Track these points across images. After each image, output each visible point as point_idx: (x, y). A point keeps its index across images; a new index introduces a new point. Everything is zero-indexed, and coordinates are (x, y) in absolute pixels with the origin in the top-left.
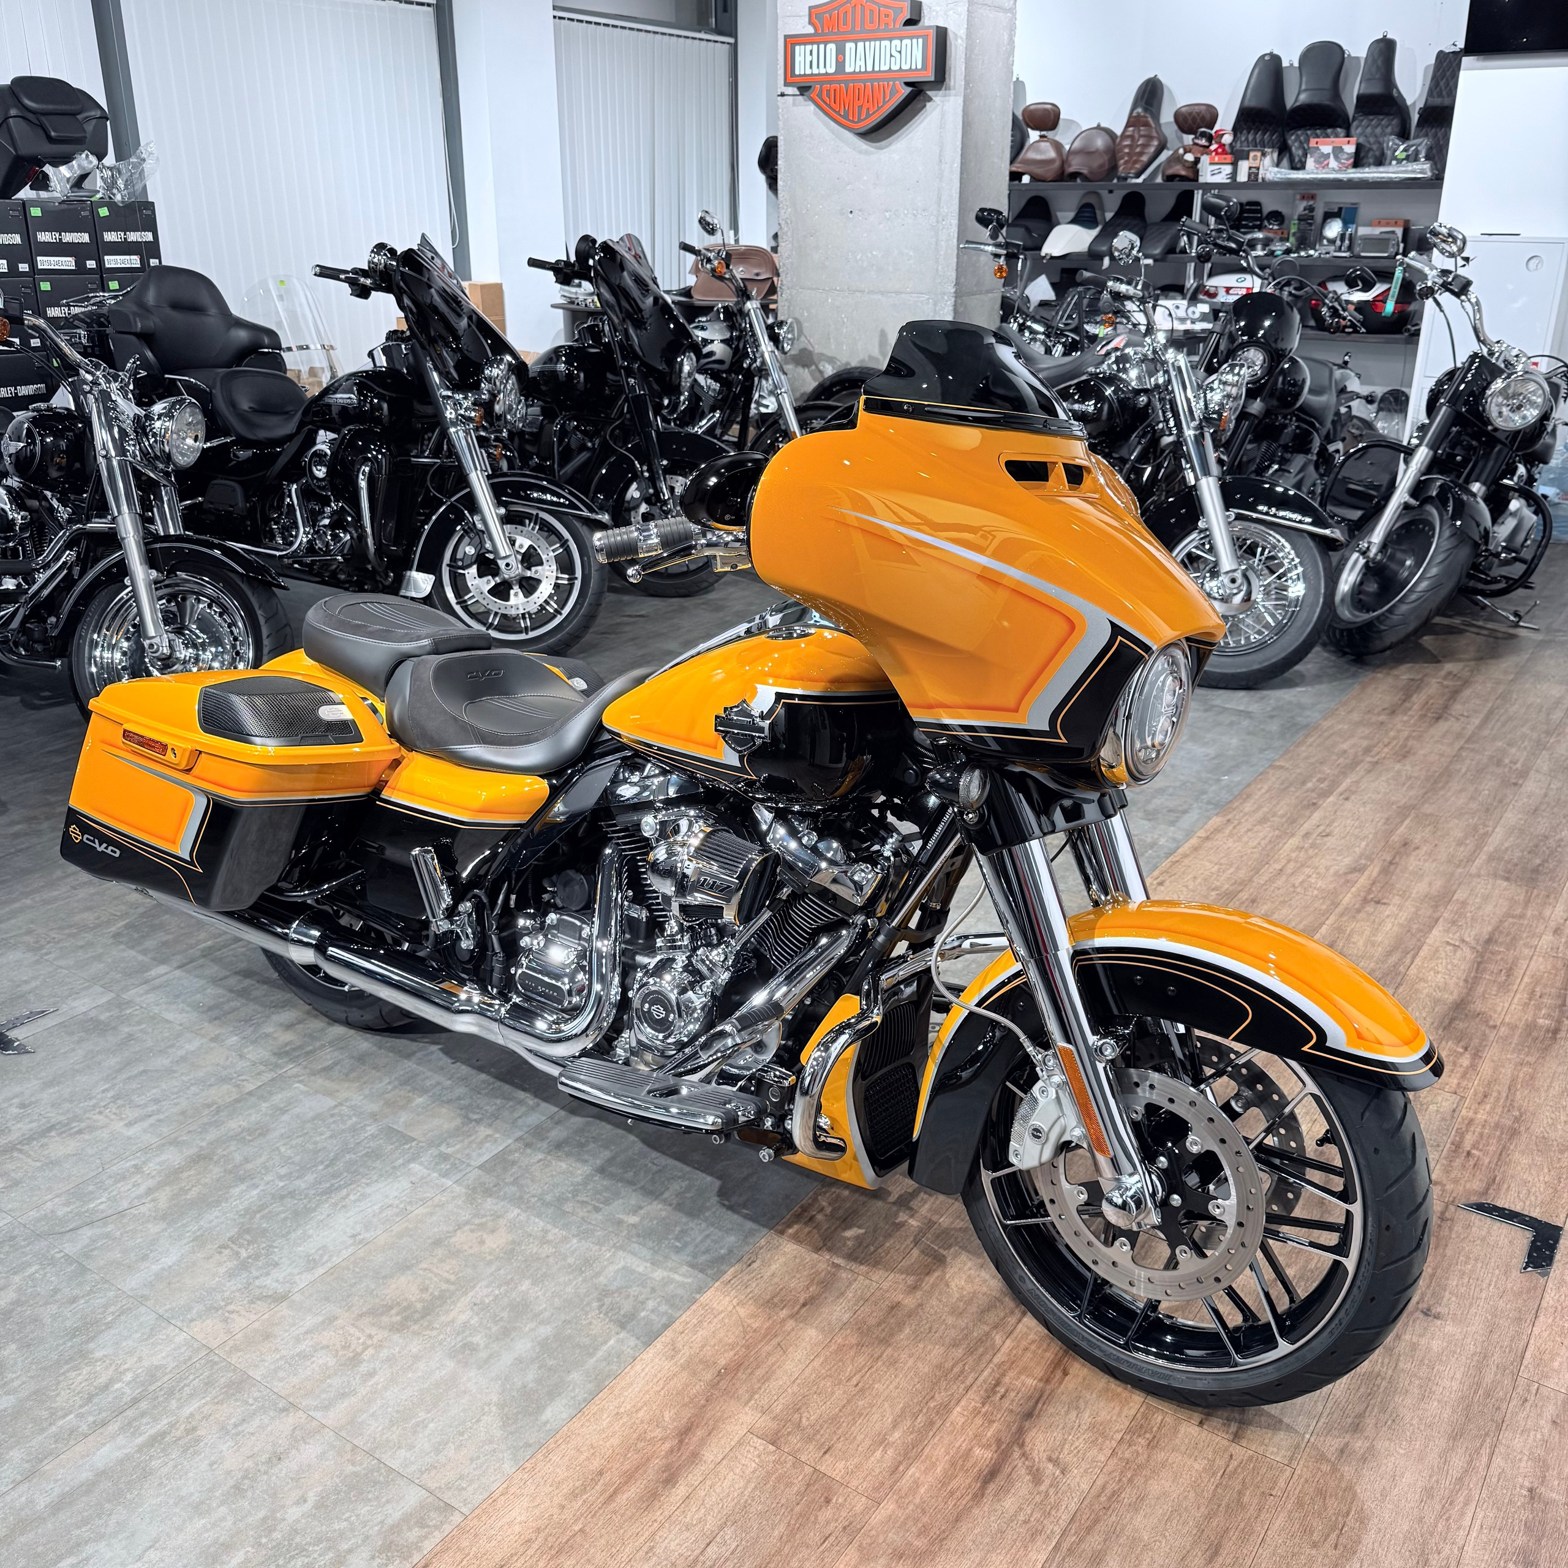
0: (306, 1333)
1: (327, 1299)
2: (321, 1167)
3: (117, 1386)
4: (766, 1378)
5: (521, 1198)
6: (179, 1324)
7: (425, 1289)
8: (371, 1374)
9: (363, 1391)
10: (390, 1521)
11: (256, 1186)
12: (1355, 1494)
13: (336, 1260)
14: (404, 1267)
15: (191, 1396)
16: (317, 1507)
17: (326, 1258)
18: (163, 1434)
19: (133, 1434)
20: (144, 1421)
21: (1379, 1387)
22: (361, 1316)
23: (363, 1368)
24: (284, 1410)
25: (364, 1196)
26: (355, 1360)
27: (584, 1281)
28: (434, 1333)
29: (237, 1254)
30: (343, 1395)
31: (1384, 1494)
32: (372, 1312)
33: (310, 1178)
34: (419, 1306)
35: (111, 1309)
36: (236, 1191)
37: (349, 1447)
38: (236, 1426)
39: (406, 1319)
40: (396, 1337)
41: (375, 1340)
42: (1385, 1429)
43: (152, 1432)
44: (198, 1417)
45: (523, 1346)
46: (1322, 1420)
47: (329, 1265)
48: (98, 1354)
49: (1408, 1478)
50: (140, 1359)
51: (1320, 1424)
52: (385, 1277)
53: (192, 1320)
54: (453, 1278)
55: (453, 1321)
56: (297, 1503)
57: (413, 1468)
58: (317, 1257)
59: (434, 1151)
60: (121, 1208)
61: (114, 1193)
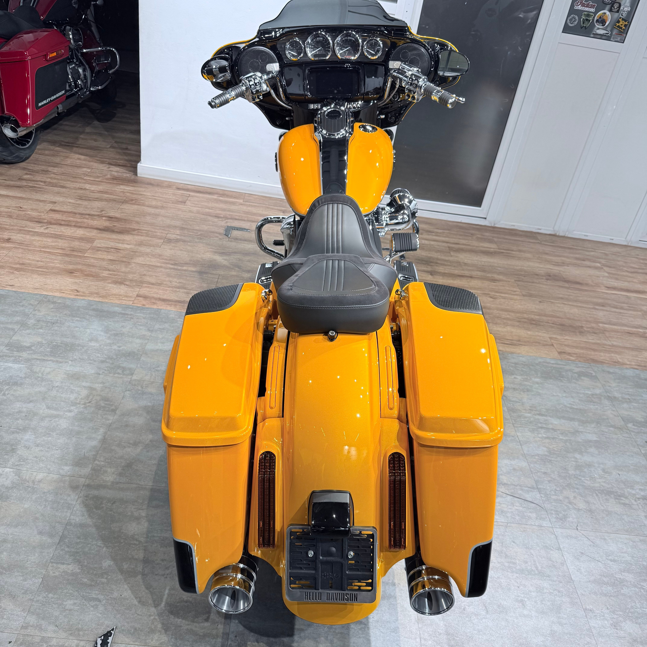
3: (544, 436)
6: (517, 438)
15: (526, 417)
16: (513, 374)
18: (539, 415)
19: (546, 421)
20: (542, 421)
24: (506, 397)
38: (519, 402)
43: (541, 417)
44: (528, 411)
48: (545, 449)
50: (534, 438)
53: (513, 436)
60: (512, 497)
61: (510, 507)
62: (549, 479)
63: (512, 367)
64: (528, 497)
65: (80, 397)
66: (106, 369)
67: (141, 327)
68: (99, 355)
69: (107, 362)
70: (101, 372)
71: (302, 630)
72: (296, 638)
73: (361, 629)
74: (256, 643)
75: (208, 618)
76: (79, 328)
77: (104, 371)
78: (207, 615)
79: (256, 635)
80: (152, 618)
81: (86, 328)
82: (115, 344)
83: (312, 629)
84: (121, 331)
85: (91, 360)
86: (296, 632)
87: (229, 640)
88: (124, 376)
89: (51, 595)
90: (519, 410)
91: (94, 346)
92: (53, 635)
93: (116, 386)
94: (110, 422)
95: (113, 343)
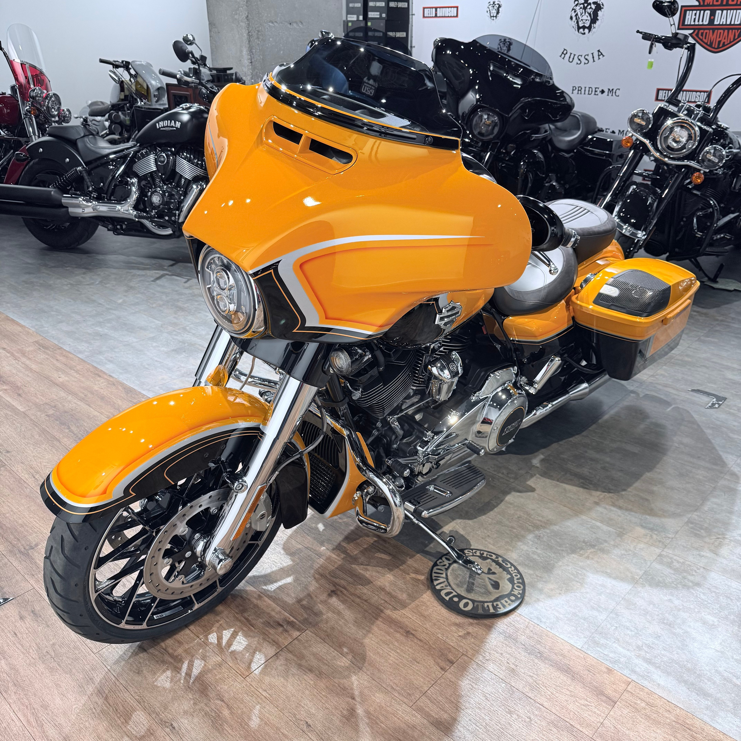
12: (66, 673)
21: (119, 718)
31: (58, 686)
42: (92, 706)
46: (114, 679)
49: (58, 701)
51: (112, 677)
65: (730, 547)
66: (694, 573)
67: (628, 624)
68: (703, 597)
69: (692, 582)
70: (702, 570)
76: (733, 658)
77: (698, 571)
81: (722, 652)
82: (676, 607)
84: (662, 629)
85: (715, 592)
88: (671, 556)
91: (709, 614)
93: (683, 546)
94: (695, 513)
95: (679, 610)
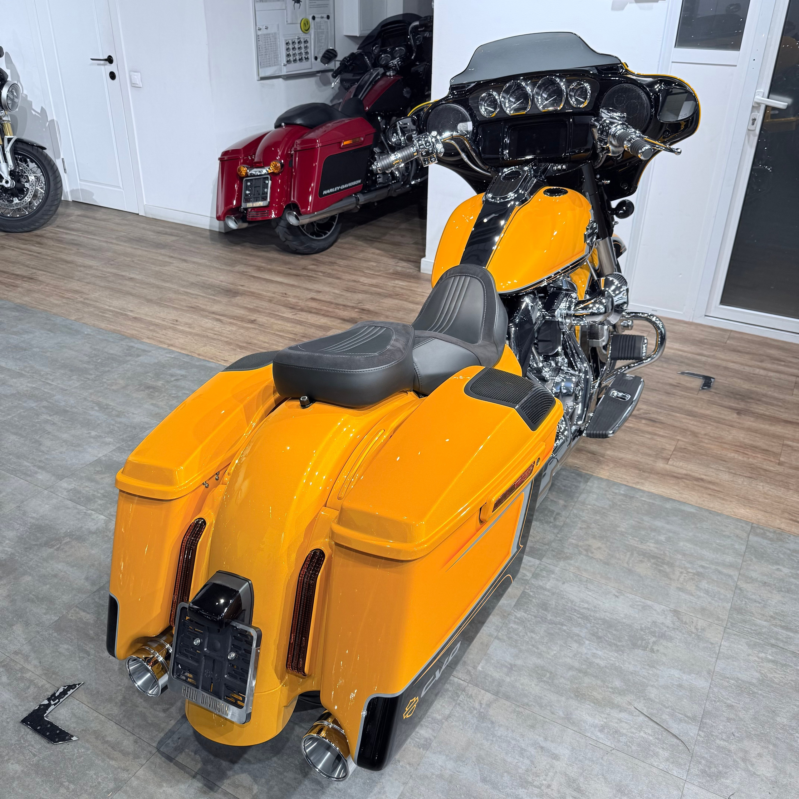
0: (692, 595)
1: (667, 594)
2: (565, 628)
3: (770, 657)
4: (638, 461)
5: (560, 540)
6: (717, 648)
7: (641, 561)
8: (703, 567)
9: (713, 567)
10: (769, 542)
11: (594, 655)
13: (638, 598)
14: (630, 572)
15: (755, 625)
16: (779, 564)
17: (639, 603)
18: (783, 627)
19: (790, 638)
20: (780, 637)
22: (671, 579)
23: (701, 570)
25: (583, 601)
26: (699, 574)
27: (610, 511)
28: (667, 552)
29: (654, 643)
30: (720, 572)
32: (667, 575)
33: (576, 630)
34: (653, 561)
35: (726, 684)
36: (602, 663)
37: (745, 563)
38: (760, 603)
39: (663, 563)
40: (677, 563)
41: (683, 570)
43: (784, 632)
44: (765, 618)
45: (658, 523)
47: (643, 600)
48: (757, 675)
50: (748, 655)
52: (641, 577)
53: (712, 644)
54: (629, 553)
55: (657, 548)
56: (781, 571)
57: (742, 542)
58: (640, 608)
59: (533, 581)
60: (647, 719)
61: (633, 730)
62: (732, 716)
63: (784, 554)
64: (675, 728)
71: (249, 762)
72: (237, 767)
73: (312, 790)
74: (193, 754)
75: (168, 709)
78: (169, 706)
79: (199, 746)
80: (120, 688)
83: (261, 765)
86: (241, 761)
87: (171, 739)
89: (55, 634)
90: (752, 613)
92: (33, 669)
